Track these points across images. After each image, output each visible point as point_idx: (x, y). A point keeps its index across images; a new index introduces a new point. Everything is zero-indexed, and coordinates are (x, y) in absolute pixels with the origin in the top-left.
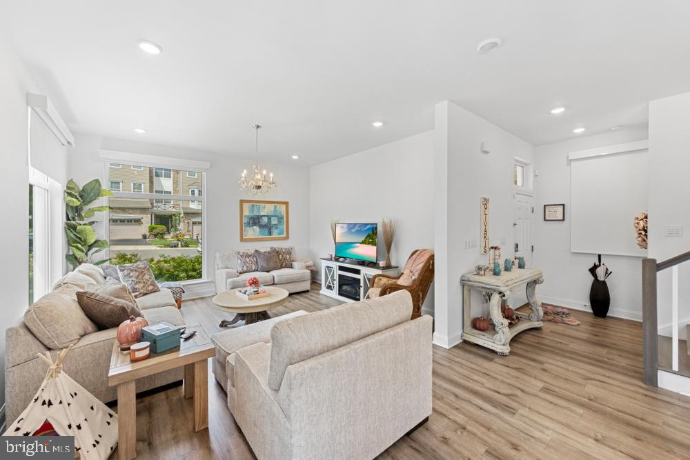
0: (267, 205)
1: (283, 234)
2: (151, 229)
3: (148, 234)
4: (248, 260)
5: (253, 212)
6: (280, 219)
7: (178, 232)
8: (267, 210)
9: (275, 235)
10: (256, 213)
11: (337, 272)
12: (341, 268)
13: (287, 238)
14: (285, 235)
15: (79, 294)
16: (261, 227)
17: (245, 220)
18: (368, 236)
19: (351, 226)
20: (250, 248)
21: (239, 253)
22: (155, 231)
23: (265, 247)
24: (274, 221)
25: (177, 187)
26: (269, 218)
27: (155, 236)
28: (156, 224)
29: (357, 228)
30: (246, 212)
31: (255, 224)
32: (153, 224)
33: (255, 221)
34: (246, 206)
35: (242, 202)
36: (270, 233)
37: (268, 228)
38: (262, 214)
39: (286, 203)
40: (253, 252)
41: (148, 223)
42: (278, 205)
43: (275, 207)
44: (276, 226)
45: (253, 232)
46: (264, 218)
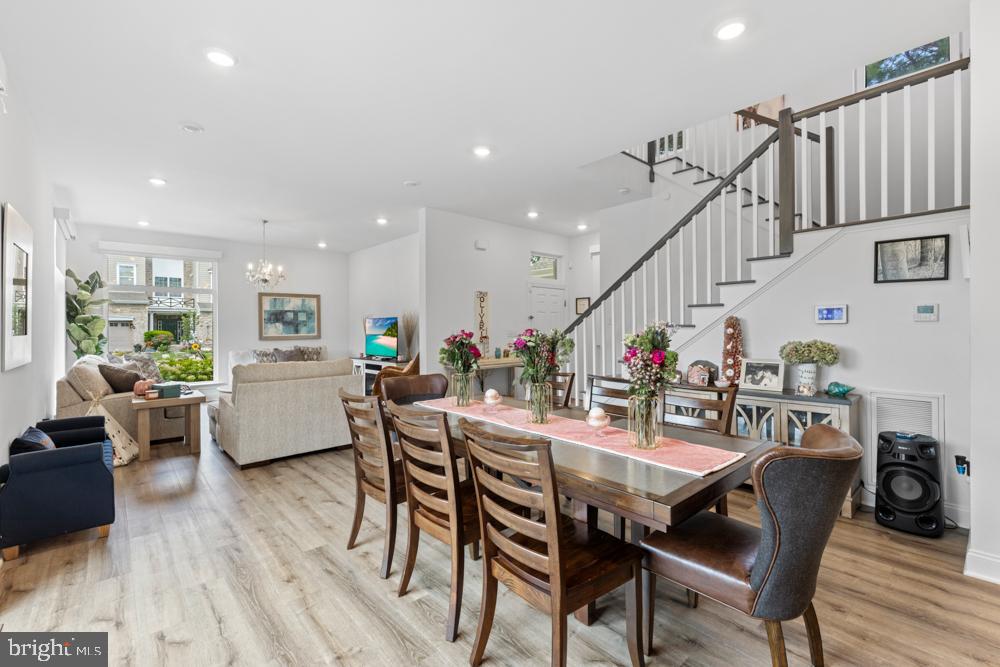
0: (293, 299)
1: (314, 332)
2: (149, 337)
3: (143, 345)
4: (265, 359)
5: (275, 306)
6: (310, 315)
7: (191, 342)
8: (293, 304)
9: (303, 332)
10: (279, 308)
11: (365, 371)
12: (368, 366)
13: (319, 337)
14: (315, 334)
15: (99, 366)
16: (286, 323)
17: (265, 316)
18: (389, 330)
19: (376, 321)
20: (269, 347)
21: (255, 352)
22: (155, 340)
23: (287, 346)
24: (302, 317)
25: (190, 272)
26: (296, 313)
27: (155, 347)
28: (156, 328)
29: (380, 323)
30: (267, 306)
31: (277, 320)
32: (152, 329)
33: (277, 317)
34: (267, 302)
35: (261, 295)
36: (297, 331)
37: (294, 325)
38: (286, 309)
39: (318, 297)
40: (272, 351)
41: (143, 327)
42: (307, 299)
43: (303, 301)
44: (305, 323)
45: (277, 329)
46: (289, 314)
